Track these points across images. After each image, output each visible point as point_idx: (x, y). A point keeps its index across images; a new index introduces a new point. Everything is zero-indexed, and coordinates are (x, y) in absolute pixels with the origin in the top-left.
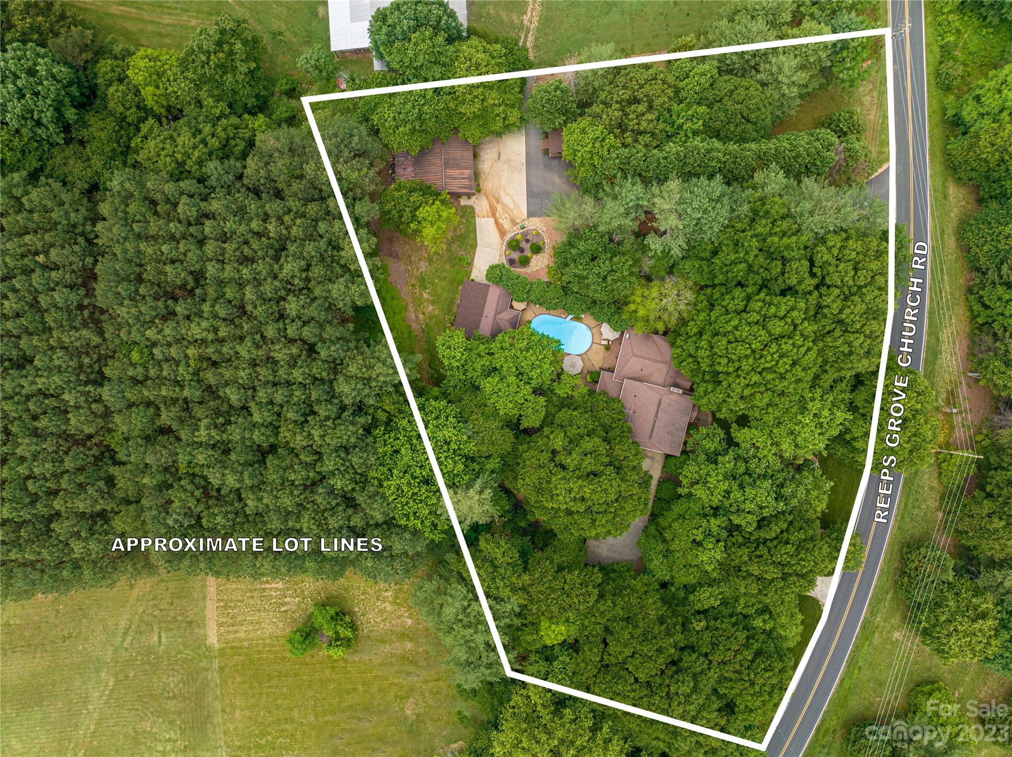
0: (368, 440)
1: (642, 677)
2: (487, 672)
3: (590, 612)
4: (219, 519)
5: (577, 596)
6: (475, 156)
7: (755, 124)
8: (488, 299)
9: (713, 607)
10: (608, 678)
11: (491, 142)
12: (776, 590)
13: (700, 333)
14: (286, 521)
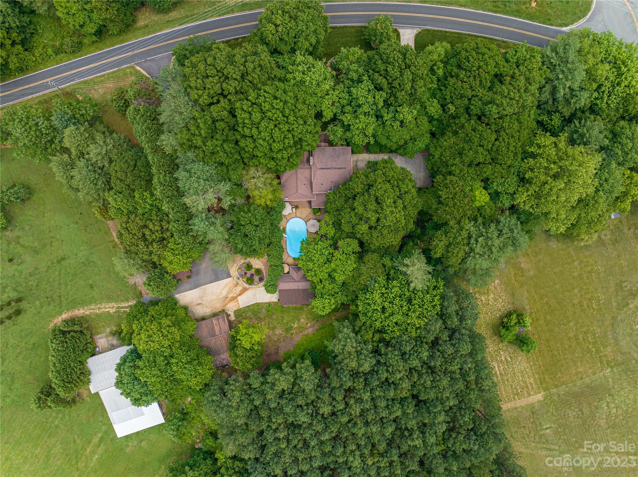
0: (394, 342)
1: (494, 137)
2: (516, 231)
3: (463, 178)
4: (466, 419)
5: (454, 189)
6: (203, 319)
7: (136, 160)
8: (288, 288)
9: (438, 102)
10: (500, 157)
11: (192, 312)
12: (418, 69)
13: (273, 159)
14: (457, 379)
